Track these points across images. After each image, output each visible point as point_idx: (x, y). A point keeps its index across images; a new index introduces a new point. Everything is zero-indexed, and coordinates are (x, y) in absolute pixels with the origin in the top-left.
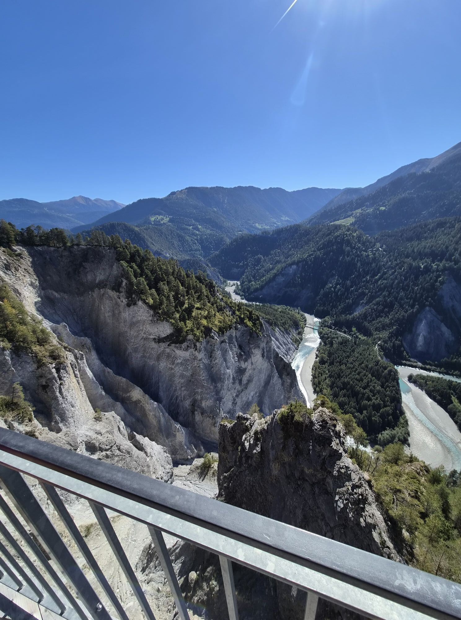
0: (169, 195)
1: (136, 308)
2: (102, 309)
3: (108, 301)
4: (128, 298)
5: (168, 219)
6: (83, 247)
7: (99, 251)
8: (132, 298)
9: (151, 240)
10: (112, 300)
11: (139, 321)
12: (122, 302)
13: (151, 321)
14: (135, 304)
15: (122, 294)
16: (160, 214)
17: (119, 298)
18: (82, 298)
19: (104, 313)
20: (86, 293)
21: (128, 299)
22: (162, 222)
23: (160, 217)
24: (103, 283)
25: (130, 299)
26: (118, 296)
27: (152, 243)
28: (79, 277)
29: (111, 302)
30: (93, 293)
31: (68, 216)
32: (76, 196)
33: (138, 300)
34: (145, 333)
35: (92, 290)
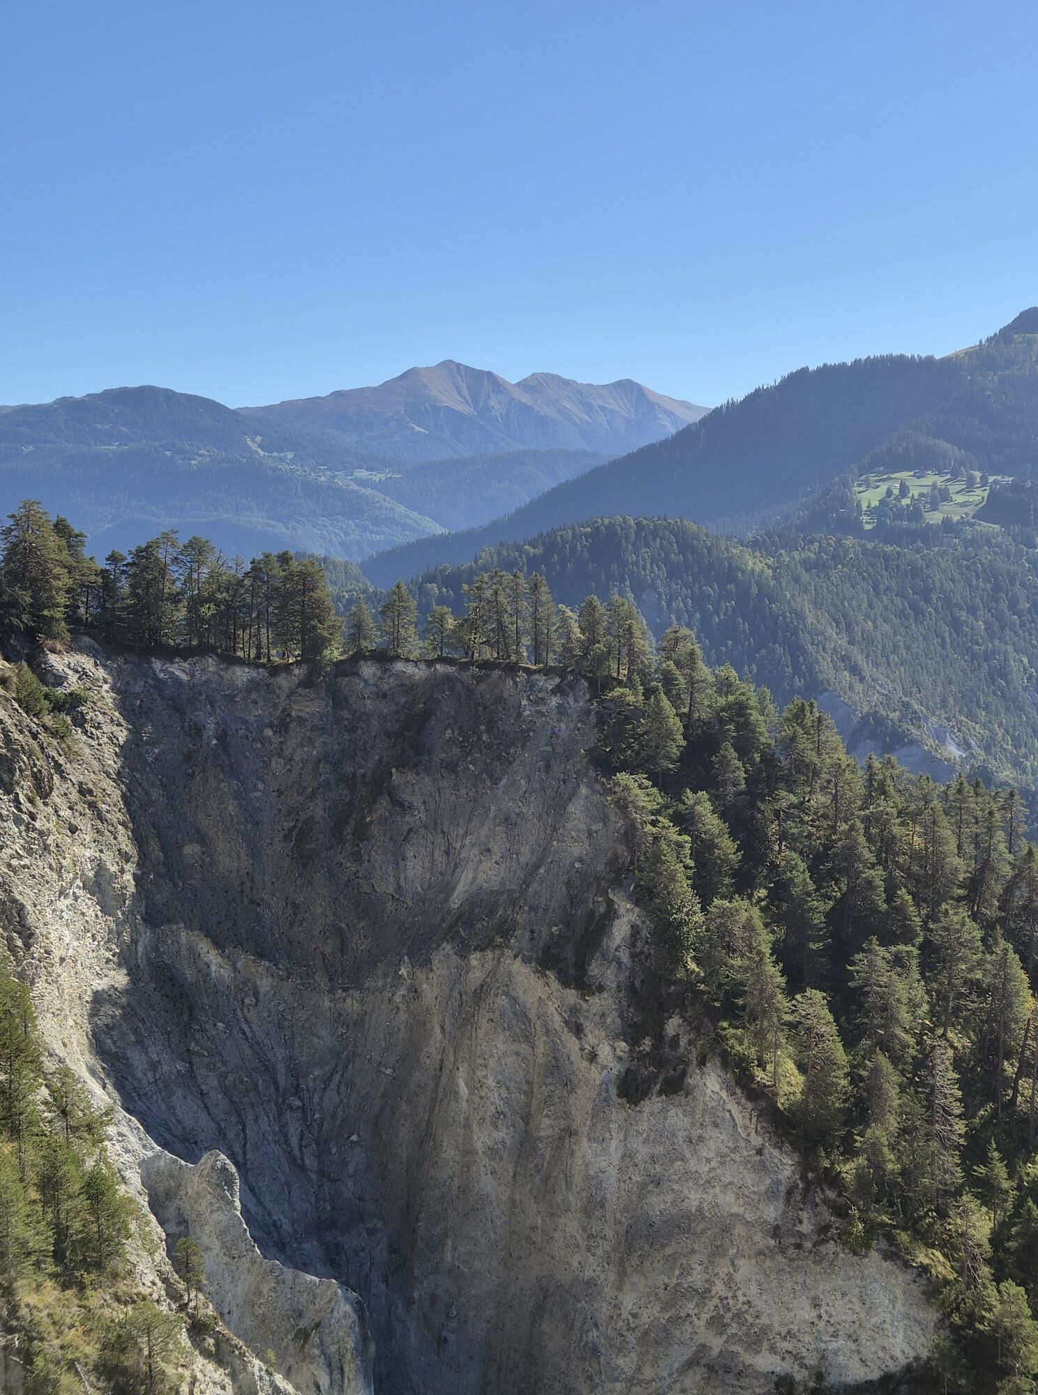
0: (1005, 335)
1: (676, 1118)
2: (456, 1094)
3: (501, 1044)
4: (632, 1034)
5: (980, 495)
6: (410, 669)
7: (500, 700)
8: (659, 1037)
9: (843, 642)
10: (528, 1039)
11: (687, 1216)
12: (593, 1057)
13: (776, 1232)
14: (675, 1086)
15: (598, 1003)
16: (921, 462)
17: (578, 1030)
18: (352, 1004)
19: (467, 1126)
20: (381, 968)
21: (634, 1041)
22: (935, 518)
23: (920, 485)
24: (491, 913)
25: (647, 1044)
26: (574, 1010)
27: (845, 658)
28: (357, 857)
29: (524, 1048)
30: (421, 975)
31: (363, 483)
32: (421, 364)
33: (702, 1062)
34: (717, 1323)
35: (420, 952)
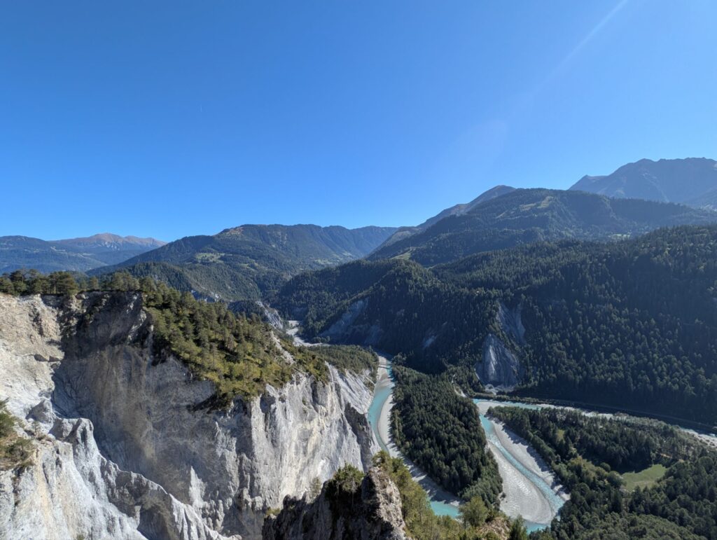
0: (221, 233)
1: (165, 366)
2: (113, 373)
4: (154, 354)
5: (219, 257)
8: (160, 354)
9: (196, 281)
11: (168, 383)
12: (145, 360)
13: (185, 381)
14: (164, 361)
15: (146, 350)
16: (209, 251)
17: (142, 356)
19: (116, 379)
21: (154, 355)
22: (211, 261)
23: (209, 255)
25: (157, 355)
26: (141, 352)
27: (197, 284)
29: (130, 361)
30: (102, 352)
34: (175, 400)
35: (102, 347)
